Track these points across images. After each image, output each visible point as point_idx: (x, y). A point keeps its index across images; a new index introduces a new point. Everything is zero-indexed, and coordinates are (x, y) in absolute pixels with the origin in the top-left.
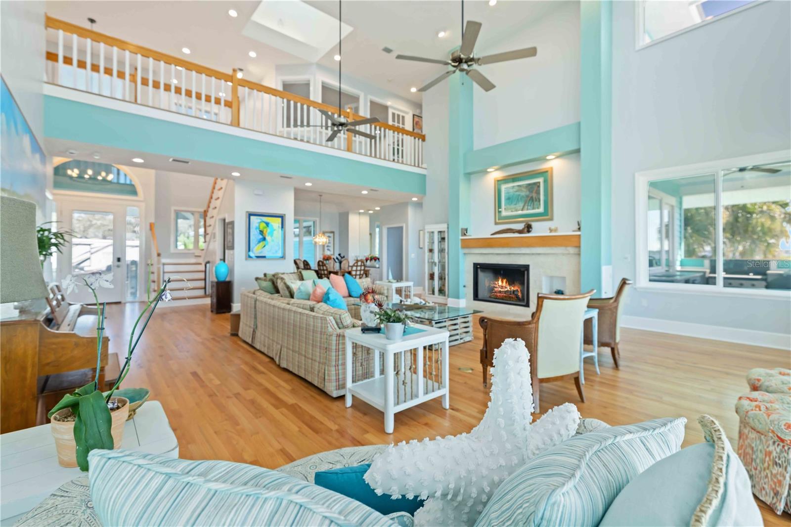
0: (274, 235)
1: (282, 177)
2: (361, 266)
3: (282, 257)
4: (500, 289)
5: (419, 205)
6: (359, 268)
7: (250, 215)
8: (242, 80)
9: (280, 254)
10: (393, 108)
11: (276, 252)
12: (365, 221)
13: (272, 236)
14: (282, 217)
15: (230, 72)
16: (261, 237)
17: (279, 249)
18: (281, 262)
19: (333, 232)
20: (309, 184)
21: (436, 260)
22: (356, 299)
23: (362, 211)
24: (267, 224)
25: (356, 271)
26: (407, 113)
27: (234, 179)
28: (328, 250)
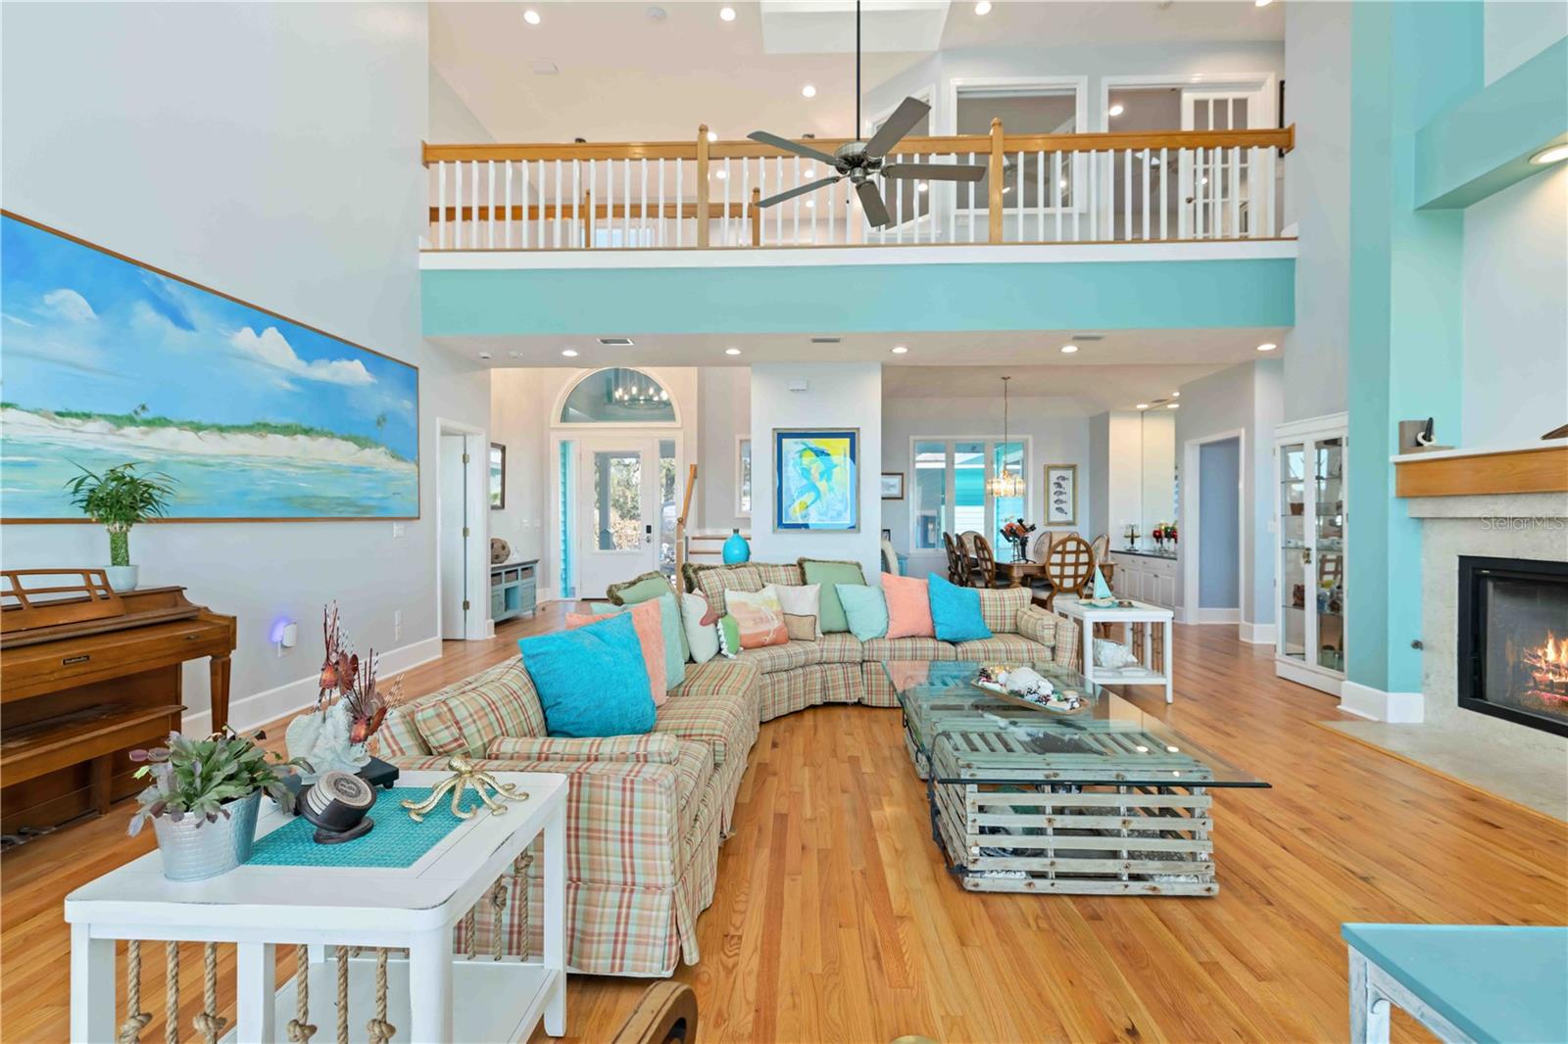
0: (834, 476)
1: (815, 341)
2: (1077, 552)
3: (853, 527)
4: (1550, 676)
5: (1275, 363)
6: (1070, 558)
7: (781, 436)
8: (720, 144)
9: (847, 520)
10: (1194, 87)
11: (839, 514)
12: (1160, 433)
13: (829, 480)
14: (851, 436)
15: (692, 136)
16: (805, 482)
17: (846, 509)
18: (852, 537)
19: (1073, 467)
20: (900, 350)
21: (1311, 540)
22: (941, 645)
23: (1142, 406)
24: (820, 453)
25: (1063, 565)
26: (1256, 86)
27: (734, 362)
28: (1060, 510)
